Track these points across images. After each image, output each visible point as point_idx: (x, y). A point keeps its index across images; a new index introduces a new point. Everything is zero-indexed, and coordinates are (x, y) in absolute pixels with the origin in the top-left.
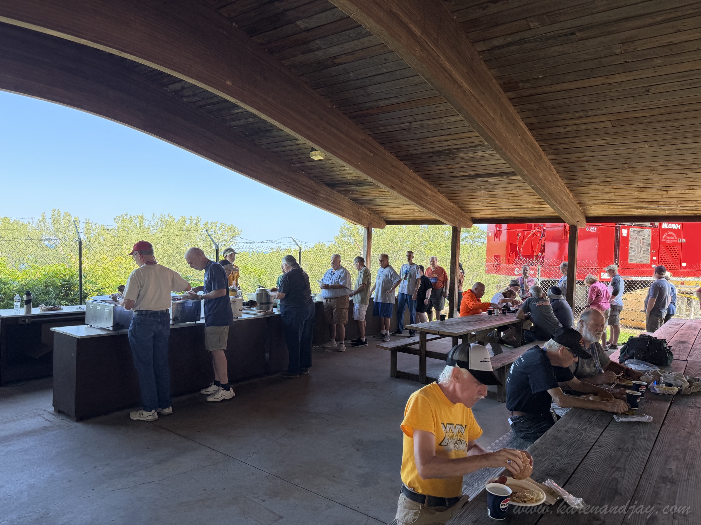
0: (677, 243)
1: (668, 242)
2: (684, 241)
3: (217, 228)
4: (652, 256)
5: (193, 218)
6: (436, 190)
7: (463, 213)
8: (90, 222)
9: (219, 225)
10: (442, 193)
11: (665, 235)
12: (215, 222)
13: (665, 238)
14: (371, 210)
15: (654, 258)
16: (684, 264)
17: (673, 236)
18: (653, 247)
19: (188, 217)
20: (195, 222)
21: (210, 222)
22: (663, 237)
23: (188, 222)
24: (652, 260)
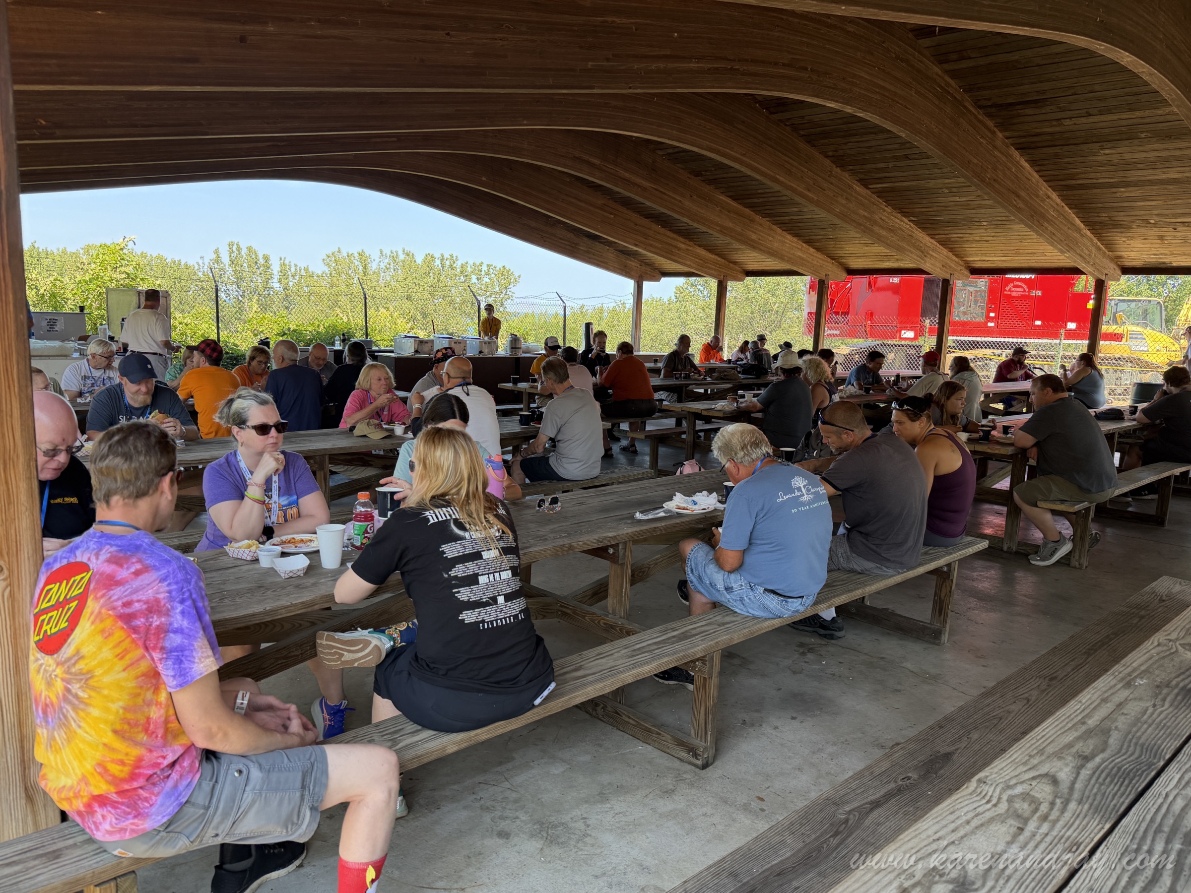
0: (1029, 297)
1: (1014, 294)
2: (1039, 293)
3: (483, 273)
4: (988, 312)
5: (445, 257)
6: (691, 243)
7: (731, 265)
8: (287, 262)
9: (484, 268)
10: (700, 246)
11: (1010, 286)
12: (478, 264)
13: (1009, 290)
14: (641, 261)
15: (992, 315)
16: (1038, 323)
17: (1021, 287)
18: (990, 301)
19: (437, 255)
20: (448, 263)
21: (471, 263)
22: (1007, 289)
23: (438, 262)
24: (988, 317)
